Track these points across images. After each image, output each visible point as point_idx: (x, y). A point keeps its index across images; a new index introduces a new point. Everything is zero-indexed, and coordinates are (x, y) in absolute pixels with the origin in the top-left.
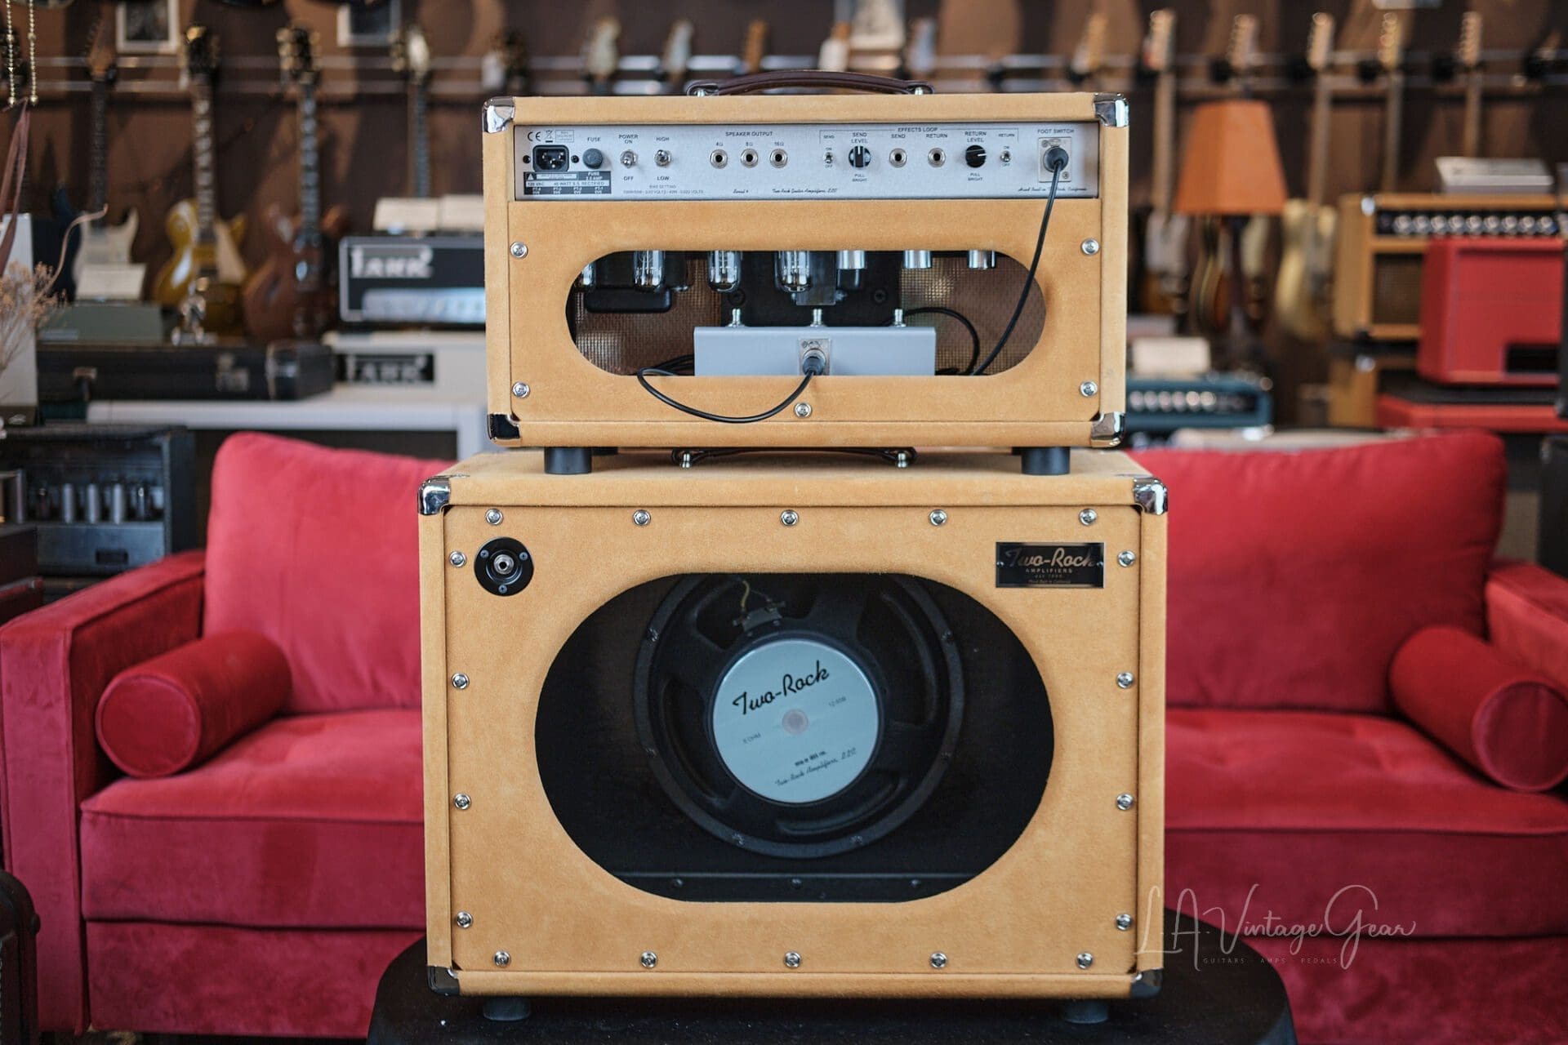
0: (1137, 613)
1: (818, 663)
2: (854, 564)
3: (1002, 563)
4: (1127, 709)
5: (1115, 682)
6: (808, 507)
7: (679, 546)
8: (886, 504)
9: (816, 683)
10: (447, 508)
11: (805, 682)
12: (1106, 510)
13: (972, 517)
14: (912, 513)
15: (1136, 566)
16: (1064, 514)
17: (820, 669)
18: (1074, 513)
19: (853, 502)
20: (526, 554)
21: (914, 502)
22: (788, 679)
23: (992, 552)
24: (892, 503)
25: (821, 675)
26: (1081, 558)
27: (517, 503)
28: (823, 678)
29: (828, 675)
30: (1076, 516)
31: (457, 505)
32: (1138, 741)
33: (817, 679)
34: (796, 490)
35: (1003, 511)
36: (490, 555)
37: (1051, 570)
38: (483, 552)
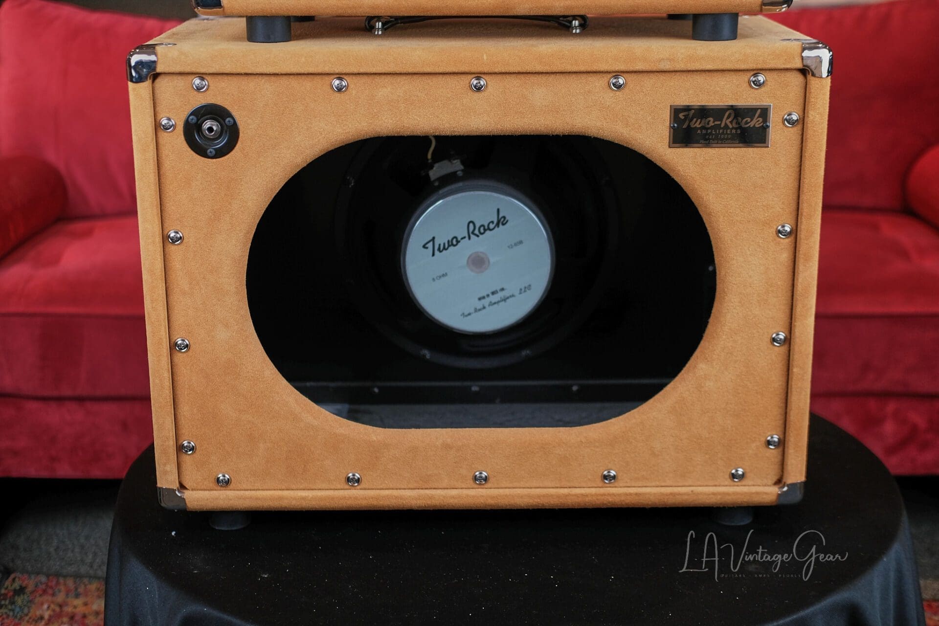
0: (798, 170)
1: (498, 210)
2: (538, 126)
3: (676, 125)
4: (785, 256)
5: (774, 233)
6: (495, 73)
7: (375, 111)
8: (569, 70)
9: (496, 229)
10: (156, 76)
11: (486, 227)
12: (775, 75)
13: (648, 82)
14: (592, 78)
15: (799, 127)
16: (735, 79)
17: (501, 216)
18: (746, 77)
19: (539, 68)
20: (232, 120)
21: (595, 68)
22: (471, 225)
23: (666, 115)
24: (575, 69)
25: (501, 221)
26: (749, 120)
27: (221, 71)
28: (503, 224)
29: (507, 221)
30: (746, 80)
31: (165, 73)
32: (793, 285)
33: (498, 225)
34: (485, 57)
35: (677, 76)
36: (198, 120)
37: (721, 131)
38: (191, 117)
